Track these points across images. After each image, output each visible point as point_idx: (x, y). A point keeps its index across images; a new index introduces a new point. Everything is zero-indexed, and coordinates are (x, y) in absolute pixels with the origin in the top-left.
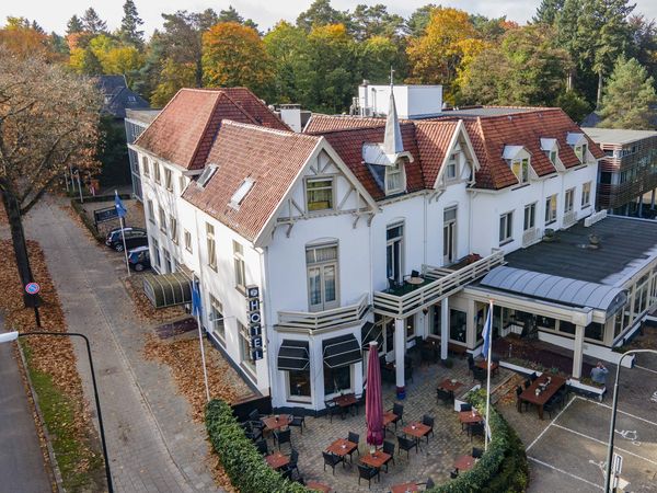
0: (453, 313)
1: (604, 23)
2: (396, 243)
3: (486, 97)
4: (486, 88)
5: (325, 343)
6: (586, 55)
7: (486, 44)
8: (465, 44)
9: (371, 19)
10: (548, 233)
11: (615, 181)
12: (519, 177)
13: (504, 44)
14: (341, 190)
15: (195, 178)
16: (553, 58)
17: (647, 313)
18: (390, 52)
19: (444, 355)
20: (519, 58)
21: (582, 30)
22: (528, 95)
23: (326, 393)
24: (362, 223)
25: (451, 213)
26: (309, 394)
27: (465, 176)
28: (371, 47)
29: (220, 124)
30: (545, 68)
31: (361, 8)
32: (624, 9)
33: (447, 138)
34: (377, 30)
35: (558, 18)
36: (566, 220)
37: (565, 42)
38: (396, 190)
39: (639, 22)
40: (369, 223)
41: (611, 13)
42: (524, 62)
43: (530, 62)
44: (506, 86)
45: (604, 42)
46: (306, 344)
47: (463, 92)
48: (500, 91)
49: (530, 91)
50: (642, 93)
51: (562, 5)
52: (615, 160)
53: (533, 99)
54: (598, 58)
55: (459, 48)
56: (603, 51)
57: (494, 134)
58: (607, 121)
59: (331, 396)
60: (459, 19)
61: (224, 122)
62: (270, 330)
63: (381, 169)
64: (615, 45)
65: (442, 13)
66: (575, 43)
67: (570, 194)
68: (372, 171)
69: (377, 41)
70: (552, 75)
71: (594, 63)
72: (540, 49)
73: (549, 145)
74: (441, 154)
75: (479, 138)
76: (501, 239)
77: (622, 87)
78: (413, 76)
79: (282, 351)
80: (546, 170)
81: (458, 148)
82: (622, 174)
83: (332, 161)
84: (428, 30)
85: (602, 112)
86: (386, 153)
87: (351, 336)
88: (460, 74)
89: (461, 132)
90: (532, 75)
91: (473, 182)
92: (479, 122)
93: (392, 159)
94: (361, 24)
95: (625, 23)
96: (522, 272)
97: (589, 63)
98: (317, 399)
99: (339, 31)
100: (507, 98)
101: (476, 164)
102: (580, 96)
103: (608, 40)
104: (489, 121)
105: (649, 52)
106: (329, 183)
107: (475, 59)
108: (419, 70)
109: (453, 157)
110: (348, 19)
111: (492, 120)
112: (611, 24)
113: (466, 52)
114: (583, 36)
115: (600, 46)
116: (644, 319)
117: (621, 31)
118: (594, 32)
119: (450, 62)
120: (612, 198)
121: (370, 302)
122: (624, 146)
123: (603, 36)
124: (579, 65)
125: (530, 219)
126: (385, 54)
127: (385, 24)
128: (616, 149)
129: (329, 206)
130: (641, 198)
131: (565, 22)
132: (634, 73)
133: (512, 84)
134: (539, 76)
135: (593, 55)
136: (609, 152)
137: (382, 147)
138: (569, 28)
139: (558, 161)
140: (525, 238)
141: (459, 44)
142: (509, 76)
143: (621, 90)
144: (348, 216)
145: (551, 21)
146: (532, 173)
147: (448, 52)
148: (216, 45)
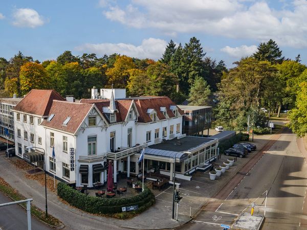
0: (131, 162)
1: (193, 61)
2: (113, 139)
3: (140, 93)
4: (140, 90)
5: (93, 166)
6: (185, 75)
7: (140, 71)
8: (131, 71)
9: (90, 60)
10: (164, 140)
11: (190, 124)
12: (153, 119)
13: (148, 71)
14: (98, 120)
15: (46, 119)
16: (168, 77)
17: (198, 166)
18: (98, 74)
19: (128, 176)
20: (154, 77)
21: (183, 64)
22: (158, 92)
23: (93, 183)
24: (104, 130)
25: (130, 130)
26: (87, 183)
27: (135, 118)
28: (91, 72)
29: (52, 102)
30: (165, 81)
31: (85, 55)
32: (201, 55)
33: (129, 105)
34: (93, 65)
35: (172, 59)
36: (170, 137)
37: (175, 69)
38: (113, 121)
39: (209, 60)
40: (106, 130)
41: (195, 57)
42: (156, 79)
43: (158, 79)
44: (148, 89)
45: (192, 69)
46: (88, 166)
47: (130, 91)
48: (146, 91)
49: (158, 91)
50: (205, 92)
51: (174, 53)
52: (190, 117)
53: (160, 94)
54: (190, 76)
55: (128, 73)
56: (192, 73)
57: (144, 105)
58: (192, 103)
59: (94, 184)
60: (128, 60)
61: (54, 101)
62: (77, 161)
63: (109, 114)
64: (197, 71)
65: (120, 58)
66: (180, 70)
67: (172, 127)
68: (106, 115)
69: (93, 69)
70: (168, 84)
71: (188, 78)
72: (162, 74)
73: (163, 109)
74: (127, 111)
75: (139, 106)
76: (147, 140)
77: (197, 89)
78: (108, 84)
79: (80, 168)
80: (162, 117)
81: (132, 109)
82: (193, 121)
83: (96, 111)
84: (115, 65)
85: (189, 100)
86: (111, 109)
87: (101, 164)
88: (129, 83)
89: (133, 104)
90: (159, 84)
91: (137, 120)
92: (139, 101)
93: (112, 111)
94: (84, 61)
95: (201, 61)
96: (153, 149)
97: (186, 78)
98: (90, 184)
99: (76, 65)
100: (149, 94)
101: (138, 114)
102: (183, 93)
103: (194, 68)
104: (142, 101)
105: (214, 73)
106: (95, 117)
107: (135, 77)
108: (111, 82)
109: (131, 112)
110: (79, 59)
111: (143, 100)
112: (195, 62)
113: (131, 74)
114: (183, 66)
115: (191, 71)
116: (197, 168)
117: (200, 65)
118: (188, 65)
119: (124, 78)
120: (190, 131)
121: (106, 156)
122: (193, 111)
123: (192, 67)
124: (182, 80)
125: (157, 135)
126: (96, 75)
127: (96, 62)
128: (190, 112)
129: (95, 125)
130: (202, 133)
131: (175, 61)
132: (202, 84)
133: (151, 88)
134: (162, 85)
135: (188, 75)
136: (187, 113)
137: (109, 108)
138: (177, 63)
139: (167, 115)
140: (155, 141)
141: (129, 71)
142: (150, 84)
143: (197, 91)
144: (100, 128)
145: (169, 60)
146: (157, 118)
147: (123, 74)
148: (26, 72)
